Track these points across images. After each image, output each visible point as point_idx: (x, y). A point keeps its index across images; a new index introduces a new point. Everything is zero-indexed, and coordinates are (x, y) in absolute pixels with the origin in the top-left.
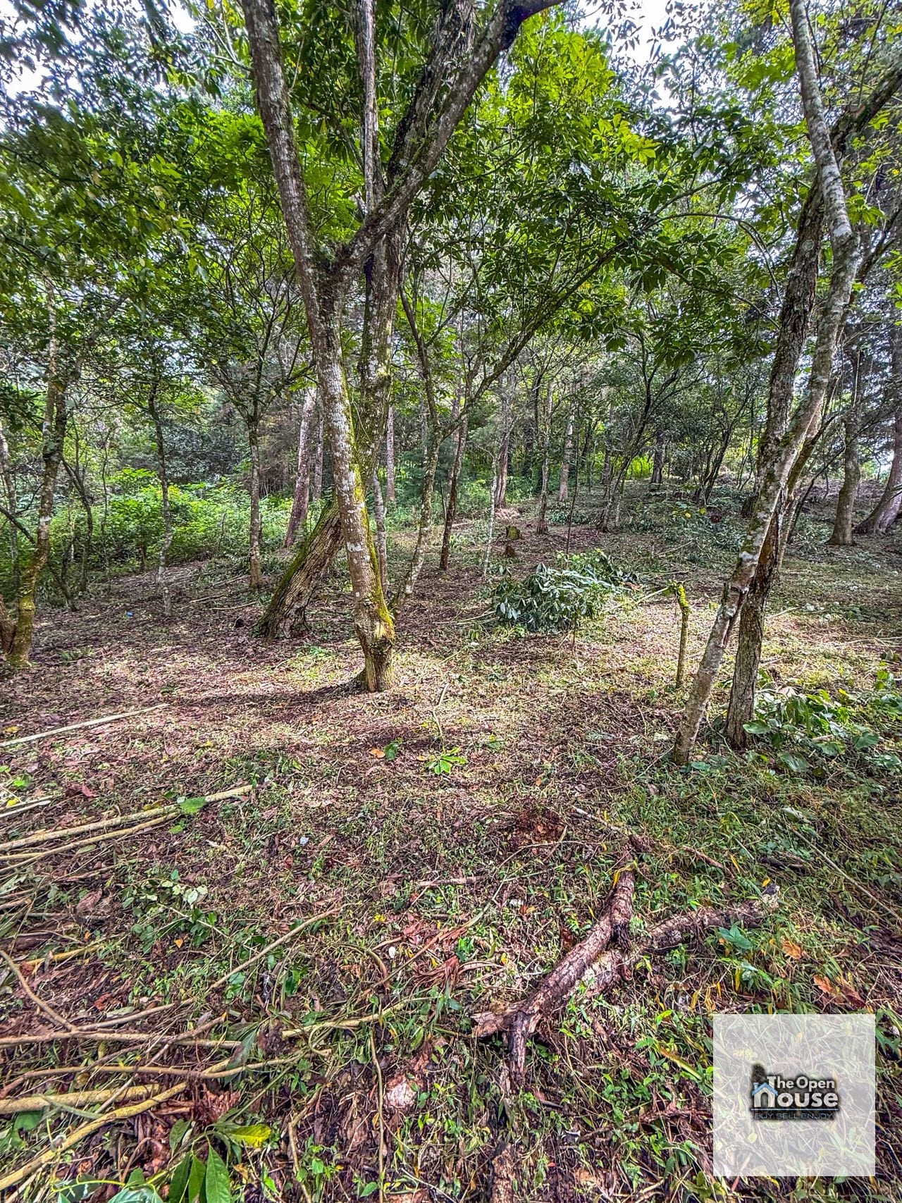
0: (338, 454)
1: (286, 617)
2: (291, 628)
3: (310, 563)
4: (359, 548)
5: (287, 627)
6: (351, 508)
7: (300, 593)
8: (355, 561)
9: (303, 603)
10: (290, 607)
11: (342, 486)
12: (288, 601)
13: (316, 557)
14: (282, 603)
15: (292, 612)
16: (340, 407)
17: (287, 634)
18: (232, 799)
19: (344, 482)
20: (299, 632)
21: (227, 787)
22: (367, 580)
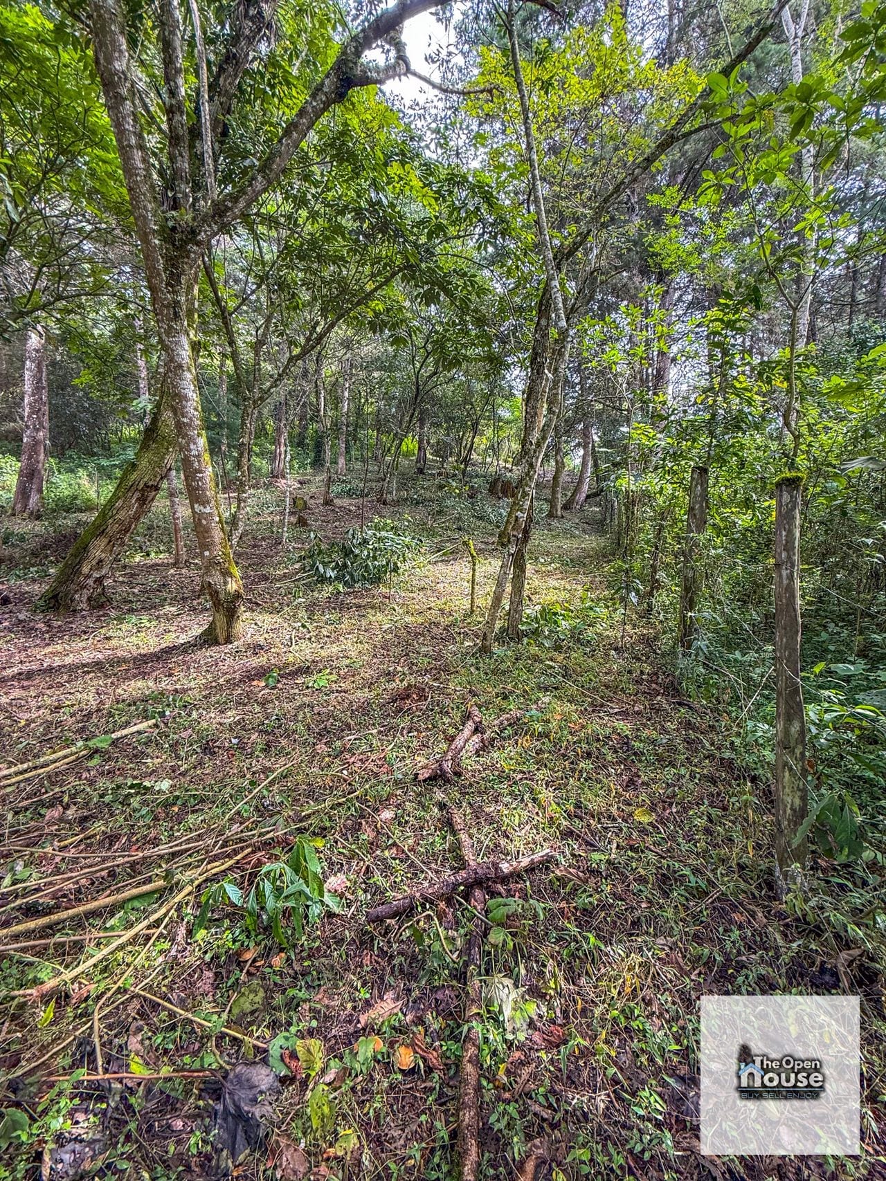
0: (185, 420)
1: (83, 587)
2: (89, 599)
3: (113, 528)
4: (208, 510)
5: (84, 599)
6: (200, 472)
7: (101, 561)
8: (204, 522)
9: (104, 572)
10: (88, 576)
11: (190, 450)
12: (85, 570)
13: (121, 522)
14: (78, 572)
15: (90, 582)
16: (188, 375)
17: (84, 606)
18: (139, 732)
19: (192, 446)
20: (100, 604)
21: (127, 724)
22: (217, 540)
